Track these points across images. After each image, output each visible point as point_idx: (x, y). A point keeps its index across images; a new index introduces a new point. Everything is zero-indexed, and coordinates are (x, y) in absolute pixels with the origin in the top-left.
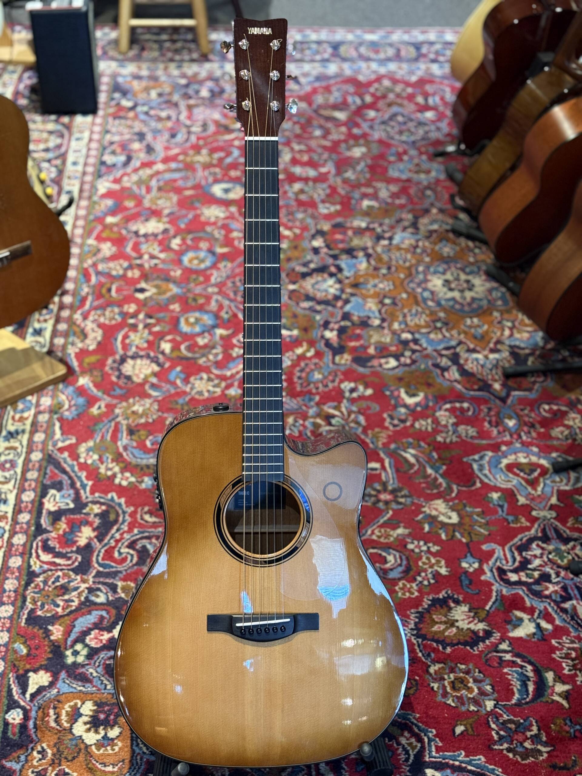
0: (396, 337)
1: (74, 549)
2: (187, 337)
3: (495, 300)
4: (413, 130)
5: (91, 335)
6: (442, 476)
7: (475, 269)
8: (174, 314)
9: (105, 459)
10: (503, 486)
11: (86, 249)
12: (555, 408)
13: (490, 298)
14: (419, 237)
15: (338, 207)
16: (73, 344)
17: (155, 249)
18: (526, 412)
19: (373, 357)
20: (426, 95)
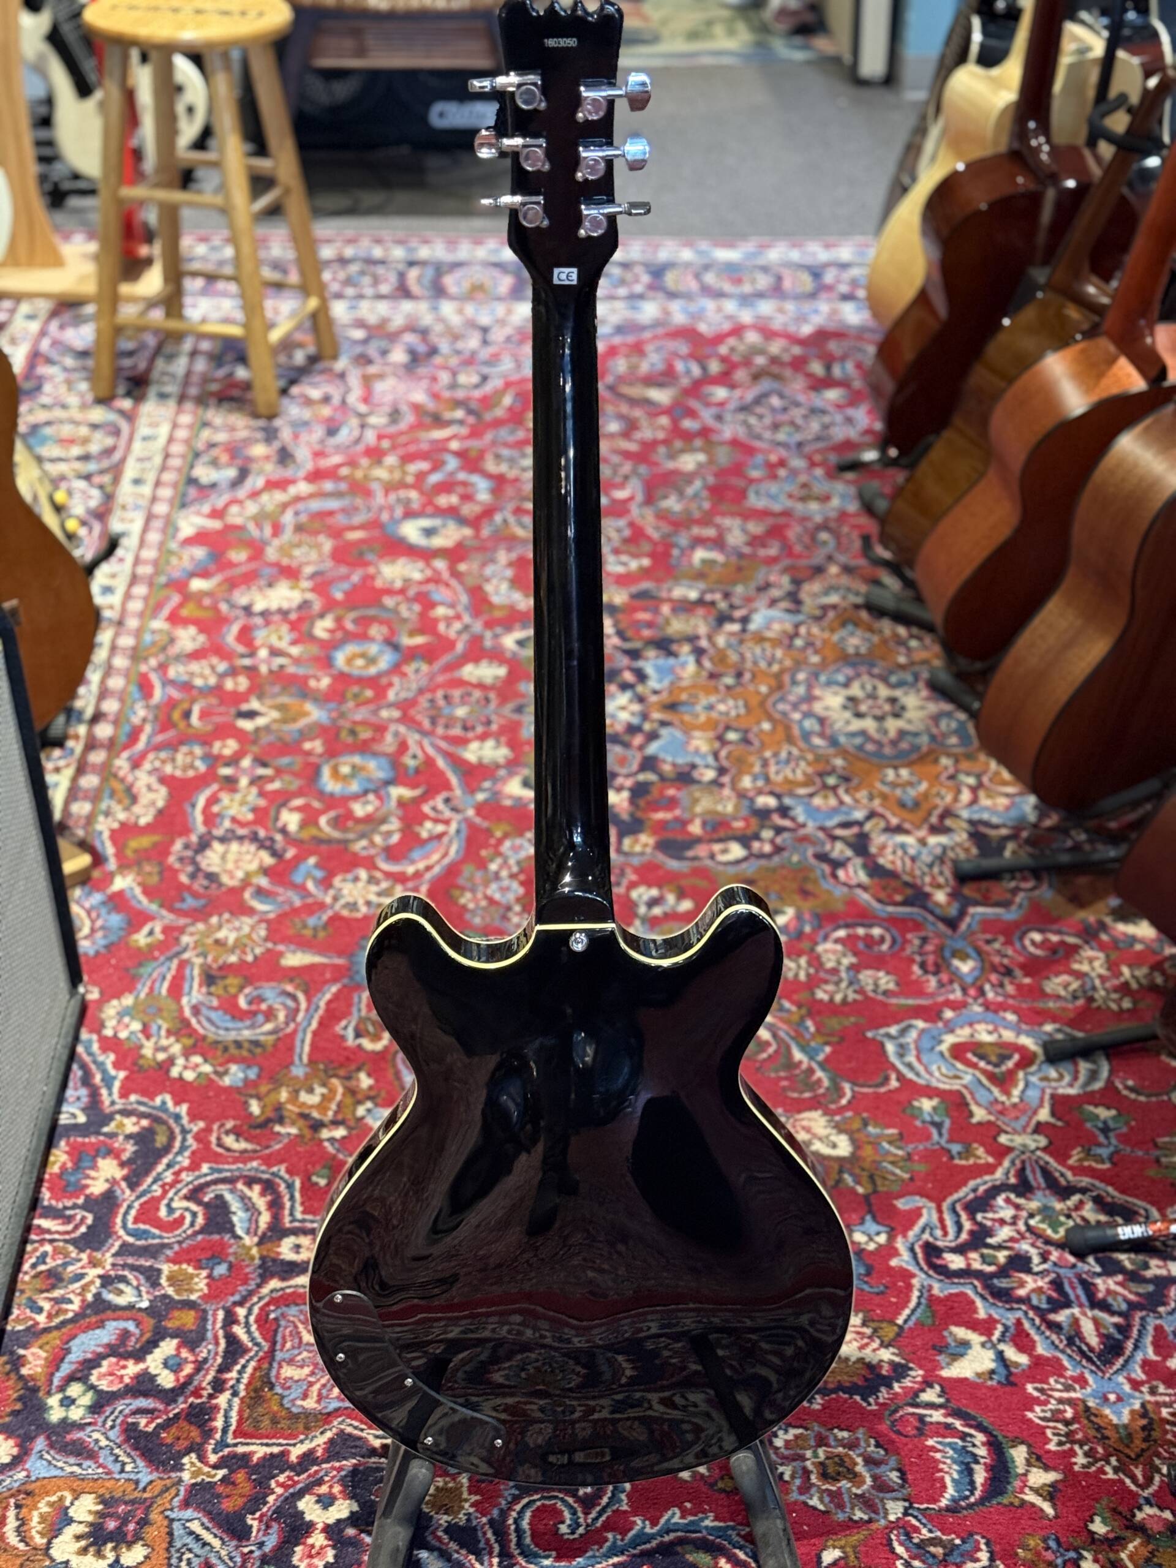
0: (746, 803)
1: (81, 1201)
2: (331, 801)
3: (945, 736)
4: (799, 421)
5: (145, 798)
6: (822, 1065)
7: (909, 678)
8: (312, 759)
9: (154, 1029)
10: (942, 1086)
11: (148, 638)
12: (1055, 938)
13: (934, 731)
14: (800, 618)
15: (646, 562)
16: (107, 814)
17: (281, 637)
18: (997, 945)
19: (697, 841)
20: (829, 361)
